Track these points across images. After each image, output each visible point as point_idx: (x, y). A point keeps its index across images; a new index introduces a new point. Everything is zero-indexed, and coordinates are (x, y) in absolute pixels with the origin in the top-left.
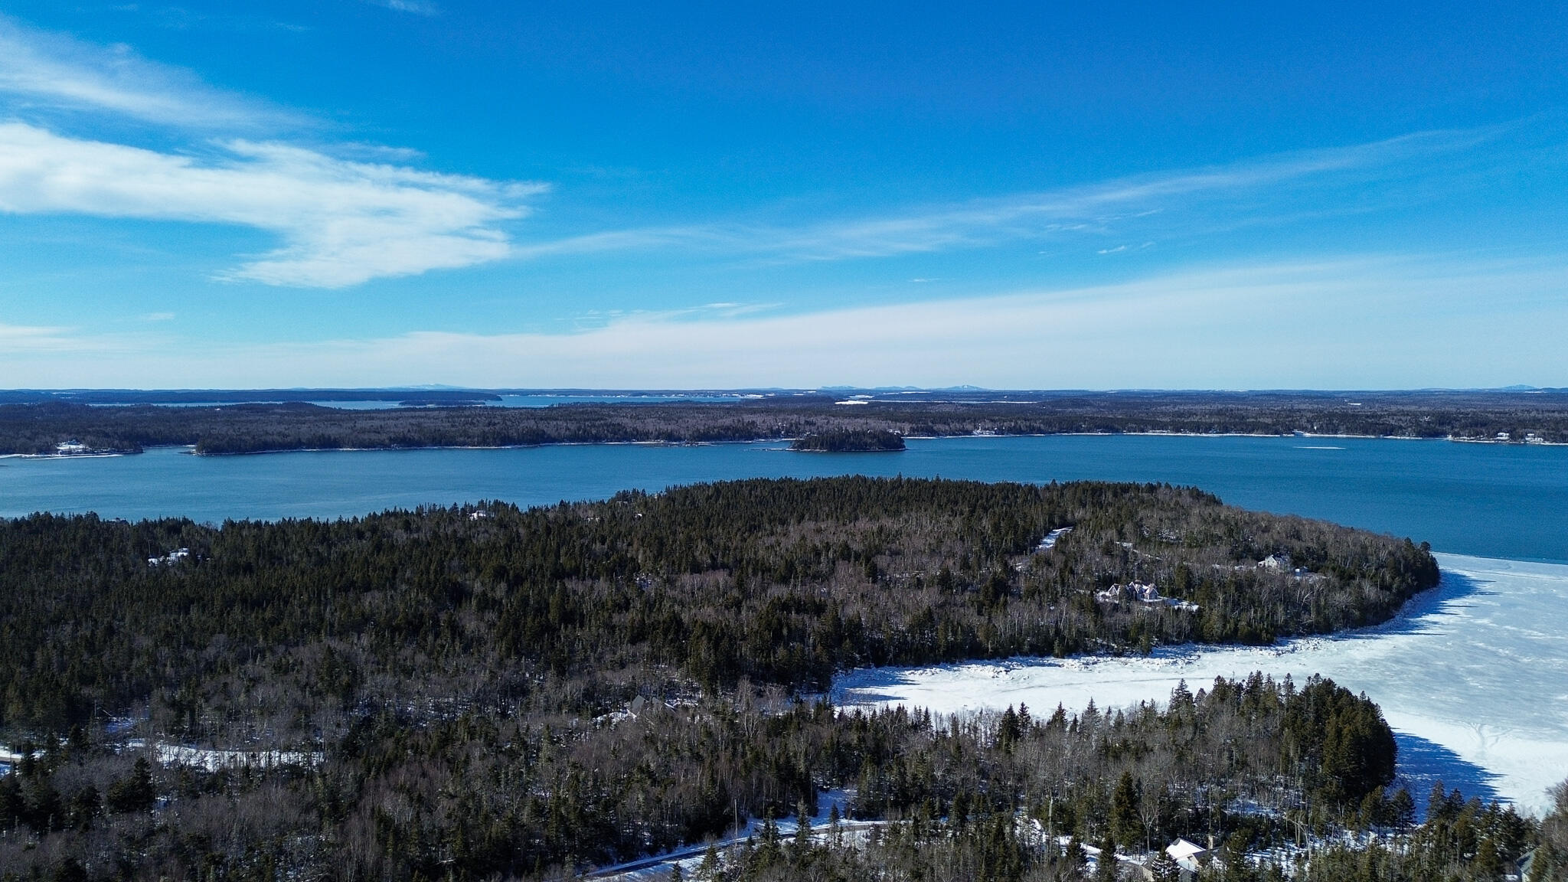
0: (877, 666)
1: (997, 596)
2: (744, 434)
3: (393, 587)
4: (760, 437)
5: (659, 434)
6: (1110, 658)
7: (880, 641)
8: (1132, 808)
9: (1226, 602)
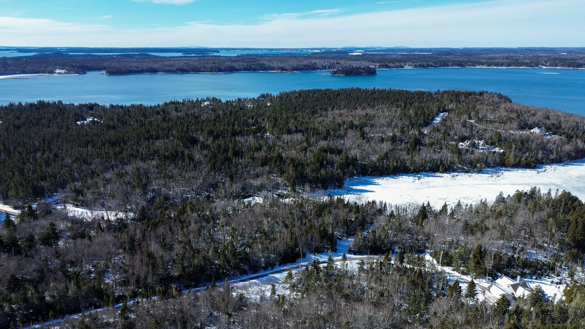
0: (363, 176)
1: (416, 146)
2: (312, 68)
3: (168, 138)
4: (318, 69)
5: (278, 68)
6: (463, 174)
7: (365, 165)
8: (481, 260)
9: (516, 149)
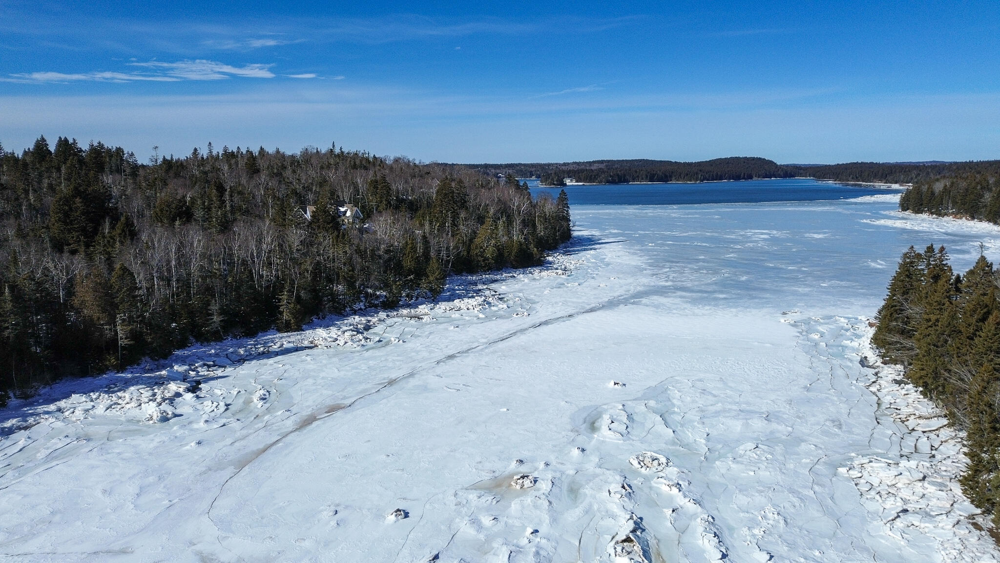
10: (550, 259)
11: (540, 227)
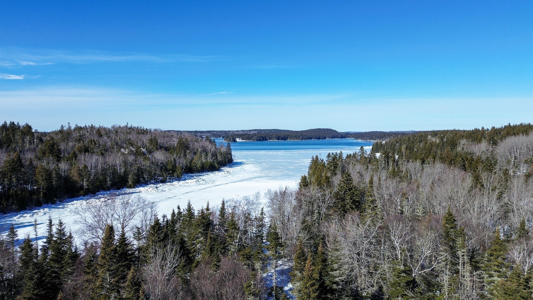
10: (223, 169)
11: (219, 157)
